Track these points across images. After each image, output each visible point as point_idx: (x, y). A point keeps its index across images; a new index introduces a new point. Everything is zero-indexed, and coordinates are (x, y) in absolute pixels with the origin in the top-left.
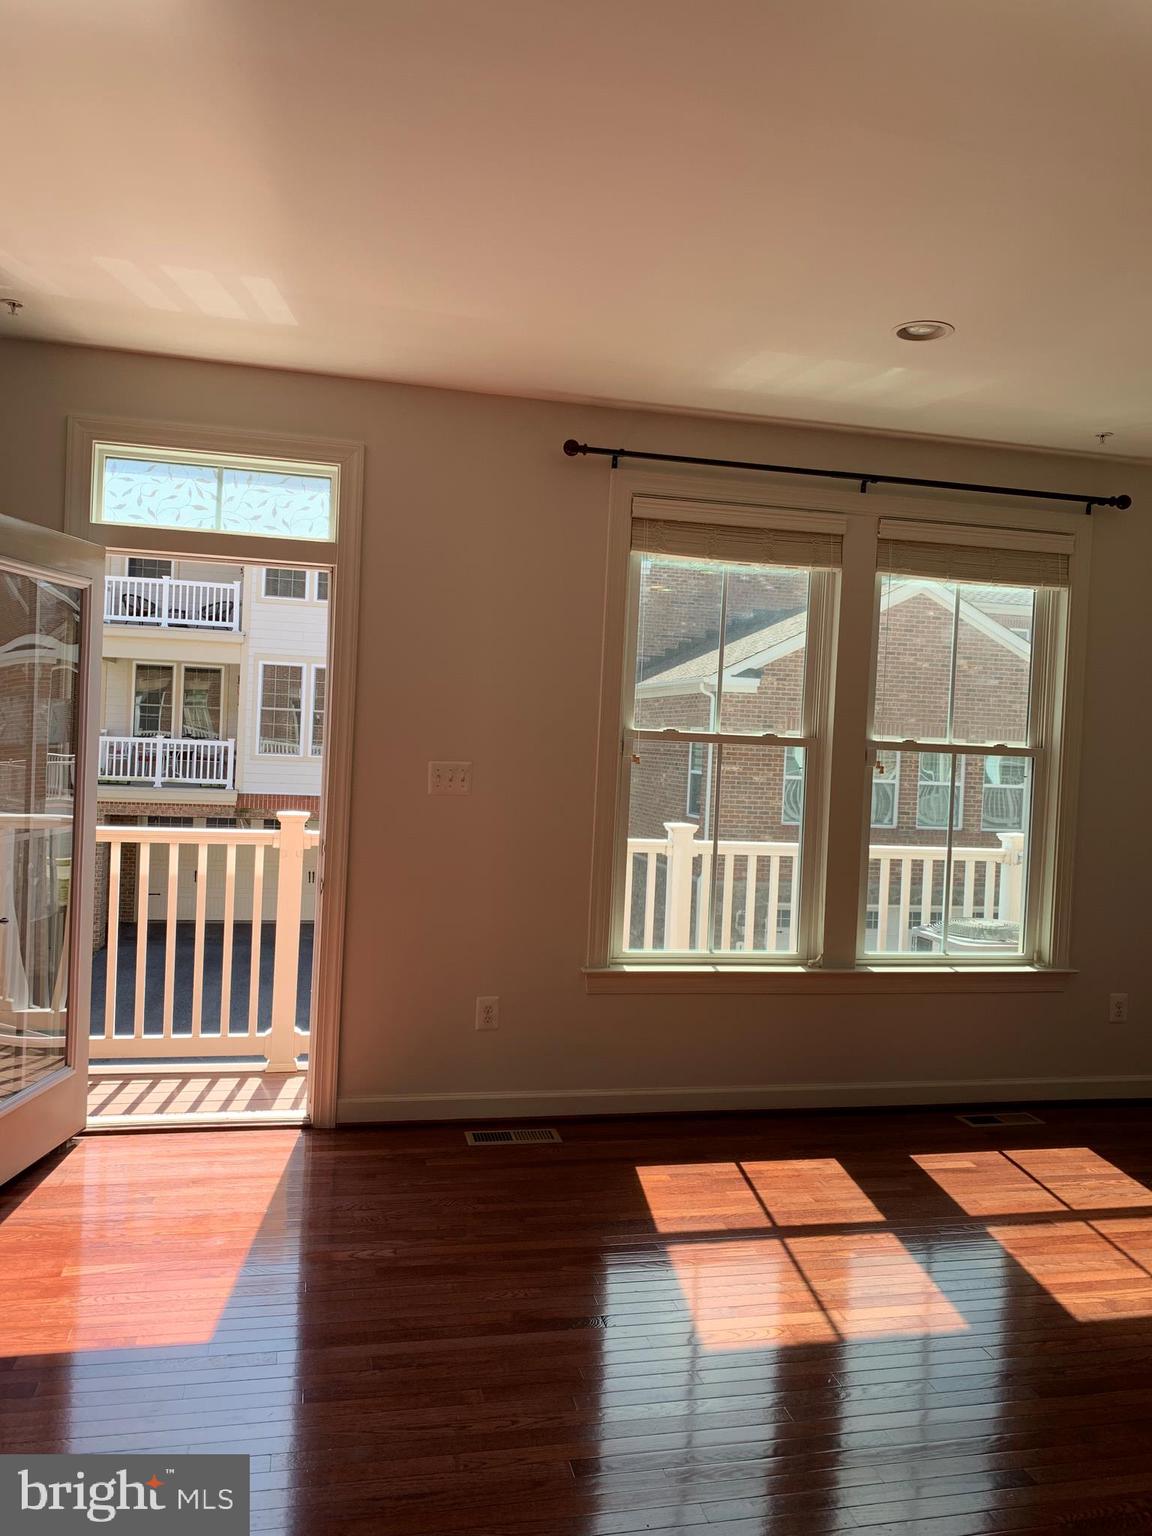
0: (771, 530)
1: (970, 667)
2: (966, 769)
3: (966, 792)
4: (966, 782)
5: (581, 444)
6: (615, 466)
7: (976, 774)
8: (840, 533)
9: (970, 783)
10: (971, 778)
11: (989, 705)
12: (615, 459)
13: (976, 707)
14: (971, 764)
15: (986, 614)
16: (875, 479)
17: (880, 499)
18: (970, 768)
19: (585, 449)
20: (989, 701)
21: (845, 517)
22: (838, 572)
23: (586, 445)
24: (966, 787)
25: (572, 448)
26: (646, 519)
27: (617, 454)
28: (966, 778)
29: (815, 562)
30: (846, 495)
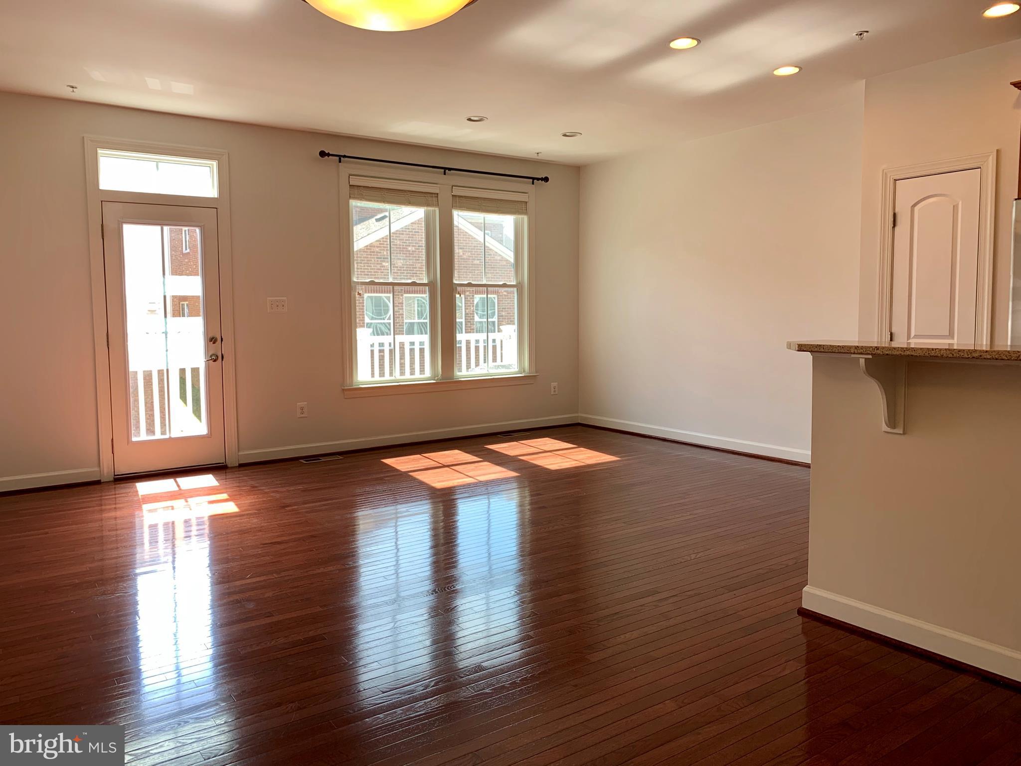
0: (409, 191)
1: (463, 254)
2: (465, 312)
3: (466, 324)
4: (466, 319)
5: (327, 152)
6: (340, 162)
7: (470, 314)
8: (437, 192)
9: (468, 319)
10: (468, 317)
11: (475, 275)
12: (340, 159)
13: (468, 276)
14: (468, 309)
15: (469, 222)
16: (450, 169)
17: (453, 179)
18: (467, 311)
19: (329, 155)
20: (475, 272)
21: (439, 186)
22: (437, 210)
23: (329, 153)
24: (465, 322)
25: (323, 154)
26: (356, 186)
27: (340, 157)
28: (465, 317)
29: (428, 205)
30: (438, 176)
